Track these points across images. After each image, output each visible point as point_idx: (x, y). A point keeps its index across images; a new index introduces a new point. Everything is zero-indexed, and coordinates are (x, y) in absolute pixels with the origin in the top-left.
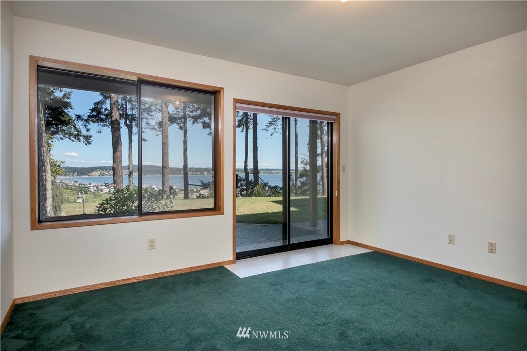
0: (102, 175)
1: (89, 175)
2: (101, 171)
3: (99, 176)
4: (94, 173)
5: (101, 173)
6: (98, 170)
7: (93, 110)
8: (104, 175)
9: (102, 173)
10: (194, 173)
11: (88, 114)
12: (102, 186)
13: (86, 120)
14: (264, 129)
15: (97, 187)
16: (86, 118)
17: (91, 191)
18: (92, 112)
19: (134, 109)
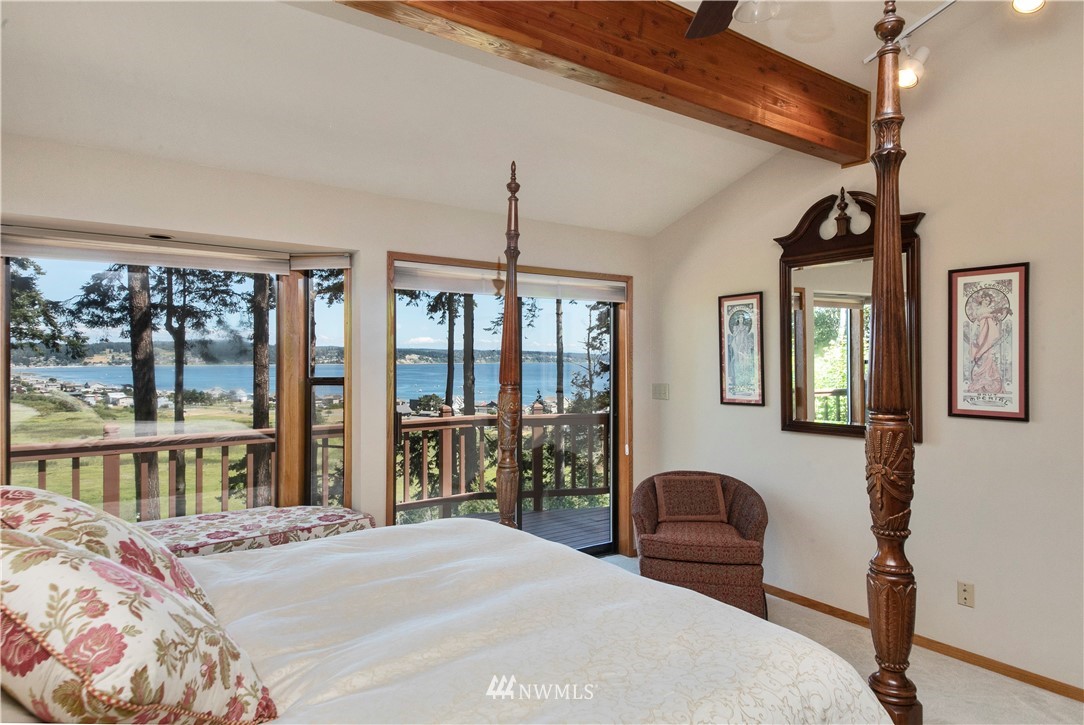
0: (116, 363)
1: (86, 364)
2: (115, 354)
3: (110, 364)
4: (97, 358)
5: (113, 357)
6: (108, 350)
7: (89, 290)
8: (120, 363)
9: (117, 358)
10: (334, 359)
11: (78, 299)
12: (114, 390)
13: (71, 312)
14: (490, 329)
15: (104, 394)
16: (74, 308)
17: (89, 404)
18: (88, 294)
19: (190, 293)
